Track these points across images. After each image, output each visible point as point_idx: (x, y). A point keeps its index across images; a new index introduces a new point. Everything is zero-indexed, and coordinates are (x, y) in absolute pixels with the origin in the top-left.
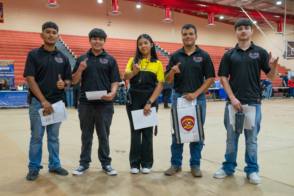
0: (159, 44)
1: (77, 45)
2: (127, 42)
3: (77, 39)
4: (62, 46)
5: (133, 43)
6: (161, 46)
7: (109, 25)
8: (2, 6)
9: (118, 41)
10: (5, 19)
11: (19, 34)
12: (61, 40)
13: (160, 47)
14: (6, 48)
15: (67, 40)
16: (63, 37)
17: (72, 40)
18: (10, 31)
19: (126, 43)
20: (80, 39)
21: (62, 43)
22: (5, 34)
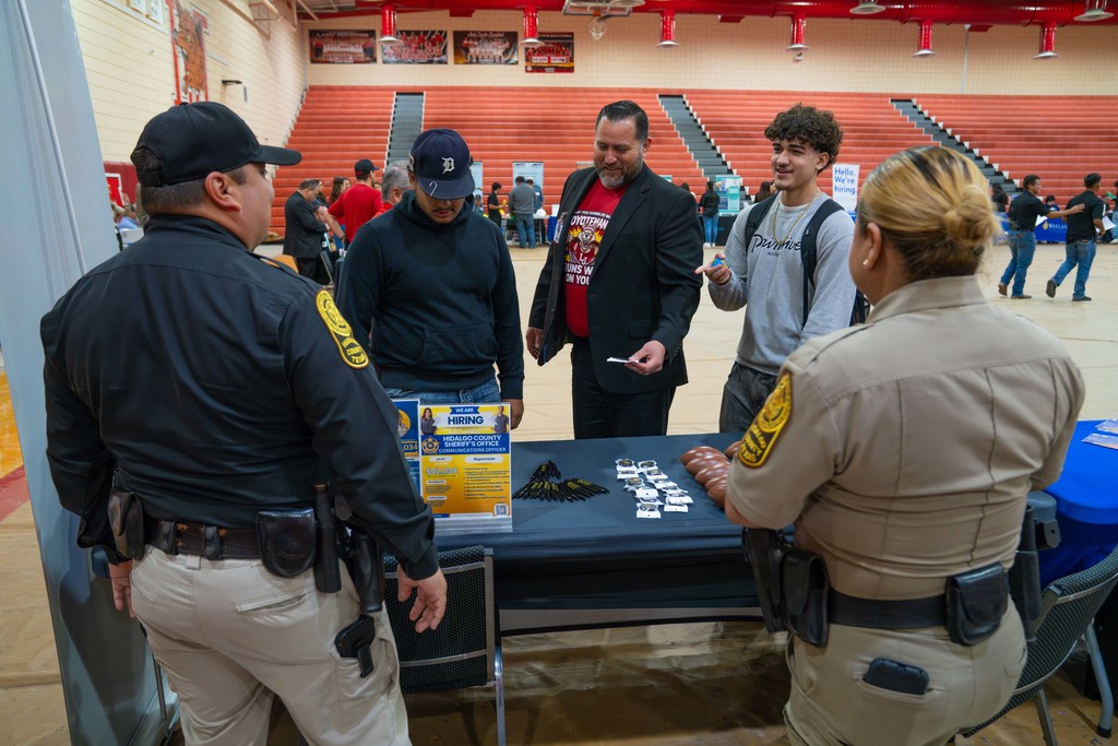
0: (920, 100)
1: (719, 113)
2: (839, 98)
3: (721, 99)
4: (688, 116)
5: (851, 101)
6: (926, 106)
7: (798, 61)
8: (572, 38)
9: (817, 98)
10: (577, 64)
11: (603, 94)
12: (687, 102)
13: (930, 114)
14: (579, 128)
15: (698, 101)
16: (691, 95)
17: (710, 102)
18: (585, 90)
19: (835, 101)
20: (728, 99)
21: (688, 109)
22: (577, 97)
